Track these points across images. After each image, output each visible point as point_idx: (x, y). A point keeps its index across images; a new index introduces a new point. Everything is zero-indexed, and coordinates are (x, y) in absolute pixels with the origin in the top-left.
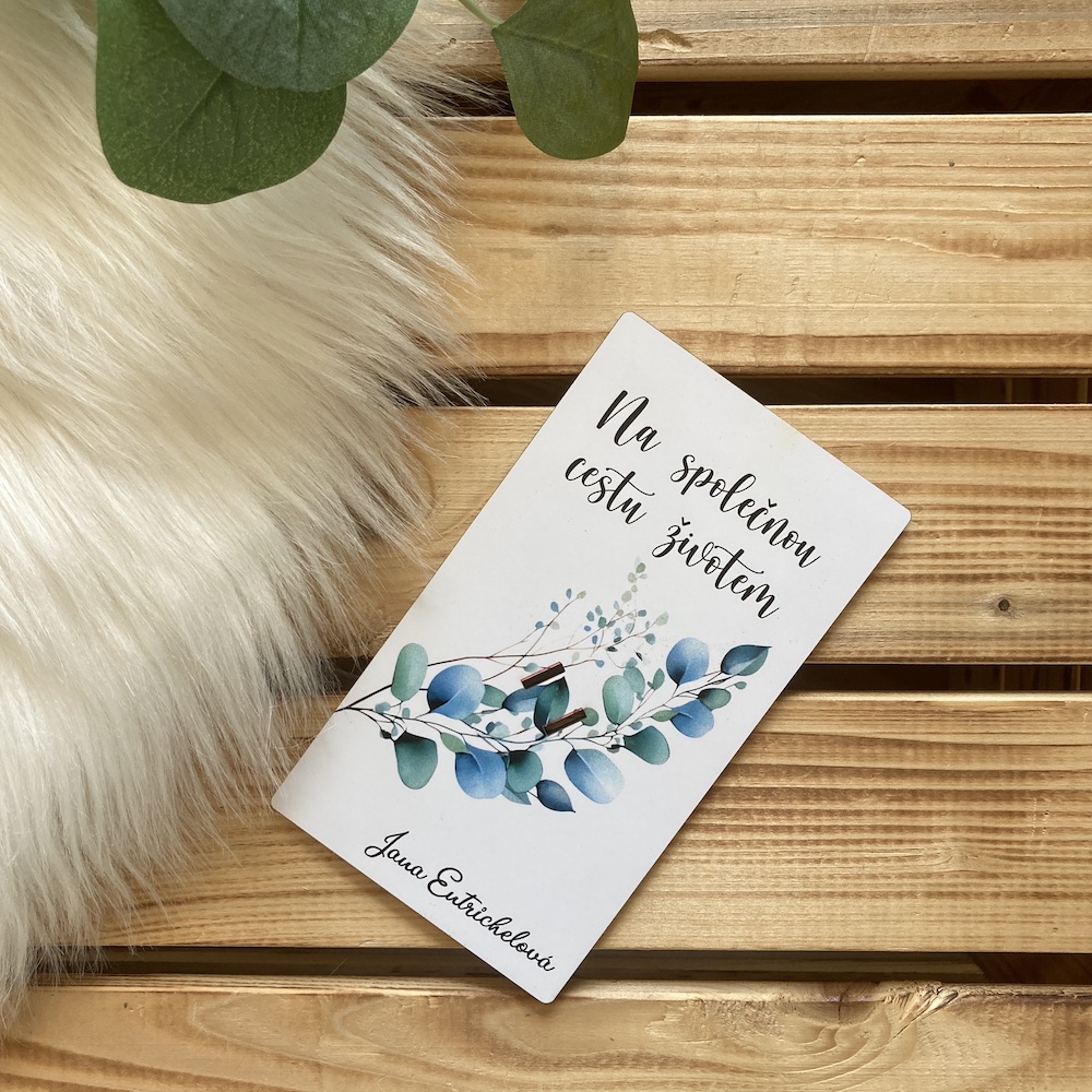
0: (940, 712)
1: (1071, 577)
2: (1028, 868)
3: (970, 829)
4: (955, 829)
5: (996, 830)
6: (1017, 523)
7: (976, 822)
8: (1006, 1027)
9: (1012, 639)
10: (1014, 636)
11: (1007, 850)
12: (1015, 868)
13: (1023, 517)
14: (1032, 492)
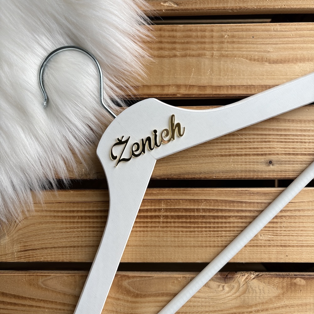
0: (253, 193)
8: (273, 284)
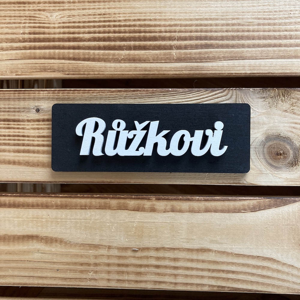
1: (14, 121)
2: (27, 13)
3: (48, 28)
4: (54, 28)
5: (39, 27)
6: (33, 141)
7: (46, 30)
9: (34, 98)
10: (34, 99)
11: (35, 20)
12: (32, 13)
13: (31, 142)
14: (28, 151)
